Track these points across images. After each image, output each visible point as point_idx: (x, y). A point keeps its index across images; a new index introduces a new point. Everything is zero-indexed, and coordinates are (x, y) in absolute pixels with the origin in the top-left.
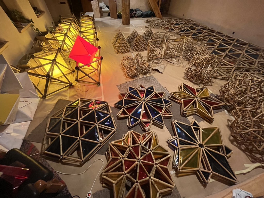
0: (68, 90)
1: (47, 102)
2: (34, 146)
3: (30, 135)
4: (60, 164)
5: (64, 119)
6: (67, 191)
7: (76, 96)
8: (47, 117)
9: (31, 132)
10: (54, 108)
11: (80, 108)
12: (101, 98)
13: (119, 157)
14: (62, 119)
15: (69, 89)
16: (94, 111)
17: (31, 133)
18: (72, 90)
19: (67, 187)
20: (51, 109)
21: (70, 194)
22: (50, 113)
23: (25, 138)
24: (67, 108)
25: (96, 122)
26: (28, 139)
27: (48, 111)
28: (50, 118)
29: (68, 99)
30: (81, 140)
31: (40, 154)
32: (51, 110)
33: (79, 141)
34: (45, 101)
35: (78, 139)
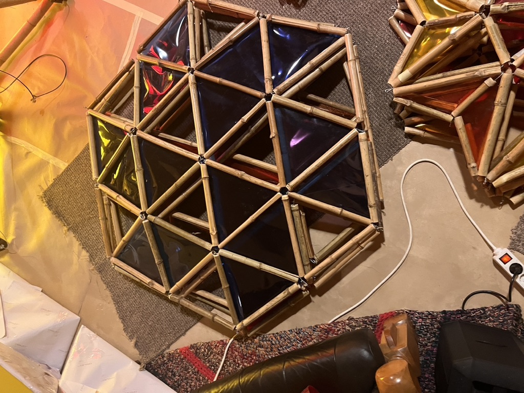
0: (12, 145)
1: (31, 244)
2: (192, 347)
3: (136, 345)
4: (316, 299)
5: (155, 213)
6: (431, 315)
7: (68, 127)
8: (102, 269)
9: (131, 338)
10: (74, 229)
11: (143, 129)
12: (144, 22)
13: (490, 82)
14: (152, 218)
15: (13, 139)
16: (197, 78)
17: (134, 341)
18: (25, 126)
19: (415, 312)
20: (70, 245)
21: (444, 312)
22: (84, 253)
23: (139, 363)
24: (106, 181)
25: (258, 93)
26: (152, 355)
27: (75, 258)
28: (113, 260)
29: (63, 166)
30: (296, 189)
31: (236, 342)
32: (76, 245)
33: (292, 200)
34: (18, 248)
35: (285, 197)
